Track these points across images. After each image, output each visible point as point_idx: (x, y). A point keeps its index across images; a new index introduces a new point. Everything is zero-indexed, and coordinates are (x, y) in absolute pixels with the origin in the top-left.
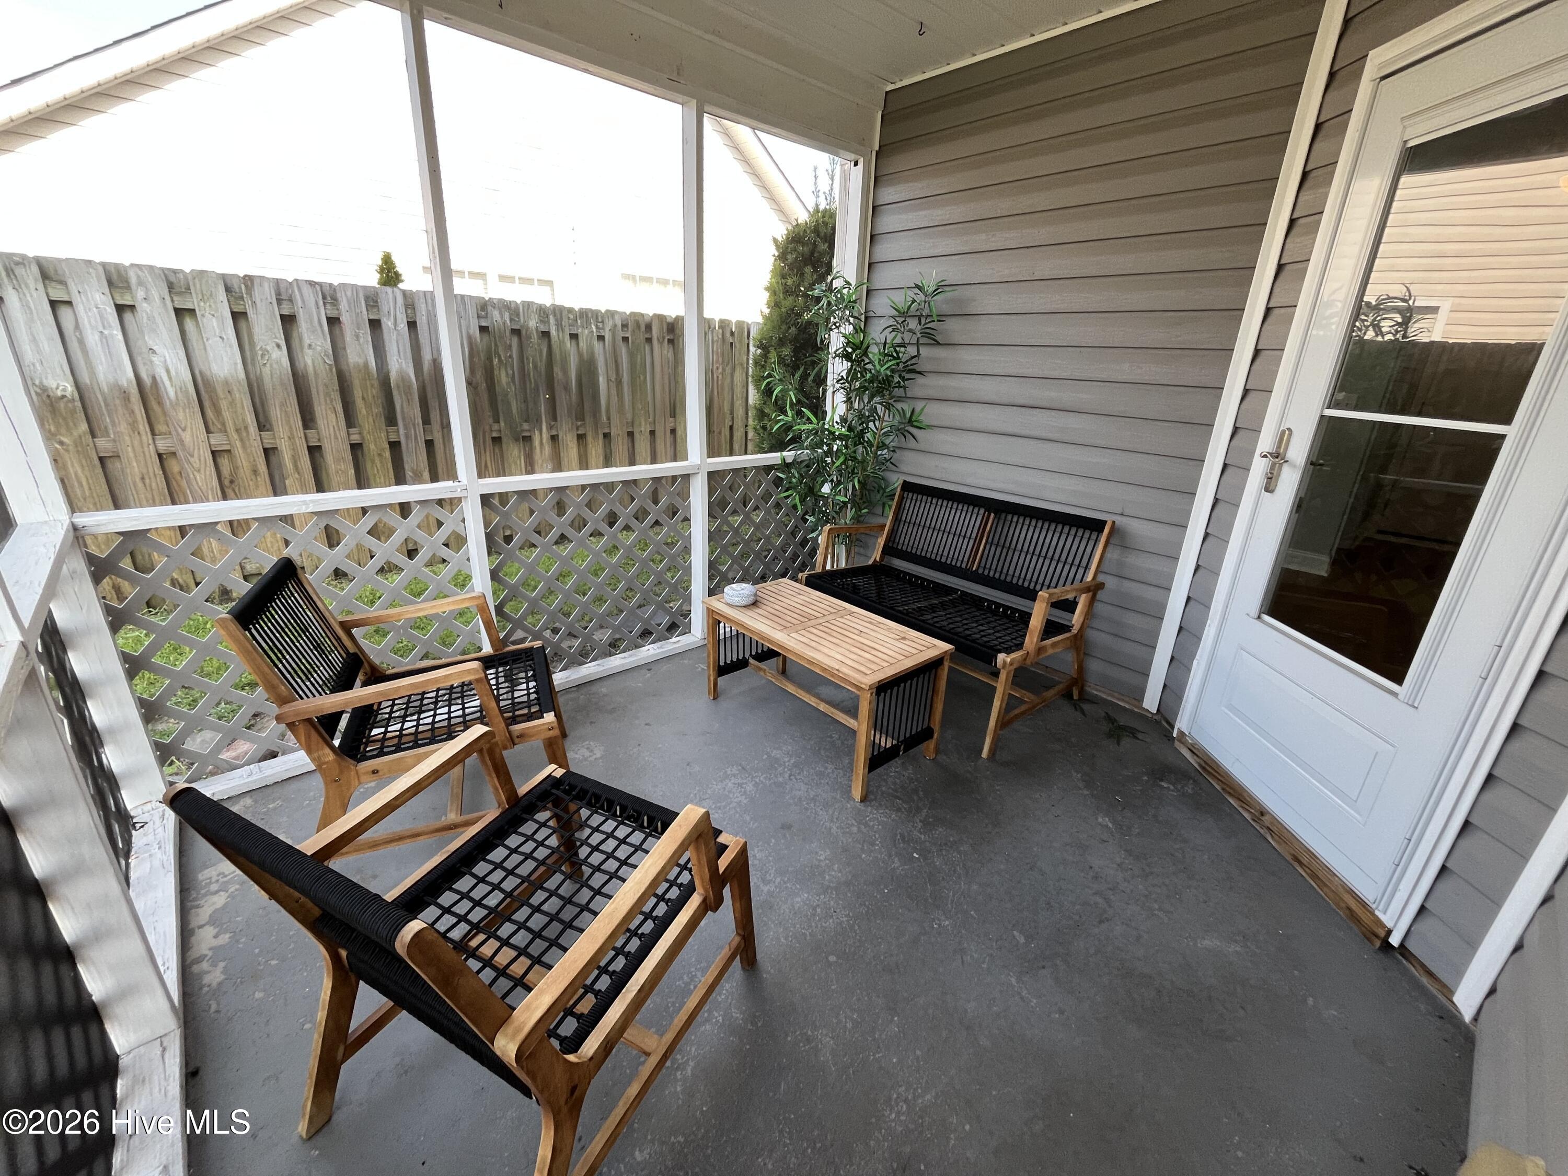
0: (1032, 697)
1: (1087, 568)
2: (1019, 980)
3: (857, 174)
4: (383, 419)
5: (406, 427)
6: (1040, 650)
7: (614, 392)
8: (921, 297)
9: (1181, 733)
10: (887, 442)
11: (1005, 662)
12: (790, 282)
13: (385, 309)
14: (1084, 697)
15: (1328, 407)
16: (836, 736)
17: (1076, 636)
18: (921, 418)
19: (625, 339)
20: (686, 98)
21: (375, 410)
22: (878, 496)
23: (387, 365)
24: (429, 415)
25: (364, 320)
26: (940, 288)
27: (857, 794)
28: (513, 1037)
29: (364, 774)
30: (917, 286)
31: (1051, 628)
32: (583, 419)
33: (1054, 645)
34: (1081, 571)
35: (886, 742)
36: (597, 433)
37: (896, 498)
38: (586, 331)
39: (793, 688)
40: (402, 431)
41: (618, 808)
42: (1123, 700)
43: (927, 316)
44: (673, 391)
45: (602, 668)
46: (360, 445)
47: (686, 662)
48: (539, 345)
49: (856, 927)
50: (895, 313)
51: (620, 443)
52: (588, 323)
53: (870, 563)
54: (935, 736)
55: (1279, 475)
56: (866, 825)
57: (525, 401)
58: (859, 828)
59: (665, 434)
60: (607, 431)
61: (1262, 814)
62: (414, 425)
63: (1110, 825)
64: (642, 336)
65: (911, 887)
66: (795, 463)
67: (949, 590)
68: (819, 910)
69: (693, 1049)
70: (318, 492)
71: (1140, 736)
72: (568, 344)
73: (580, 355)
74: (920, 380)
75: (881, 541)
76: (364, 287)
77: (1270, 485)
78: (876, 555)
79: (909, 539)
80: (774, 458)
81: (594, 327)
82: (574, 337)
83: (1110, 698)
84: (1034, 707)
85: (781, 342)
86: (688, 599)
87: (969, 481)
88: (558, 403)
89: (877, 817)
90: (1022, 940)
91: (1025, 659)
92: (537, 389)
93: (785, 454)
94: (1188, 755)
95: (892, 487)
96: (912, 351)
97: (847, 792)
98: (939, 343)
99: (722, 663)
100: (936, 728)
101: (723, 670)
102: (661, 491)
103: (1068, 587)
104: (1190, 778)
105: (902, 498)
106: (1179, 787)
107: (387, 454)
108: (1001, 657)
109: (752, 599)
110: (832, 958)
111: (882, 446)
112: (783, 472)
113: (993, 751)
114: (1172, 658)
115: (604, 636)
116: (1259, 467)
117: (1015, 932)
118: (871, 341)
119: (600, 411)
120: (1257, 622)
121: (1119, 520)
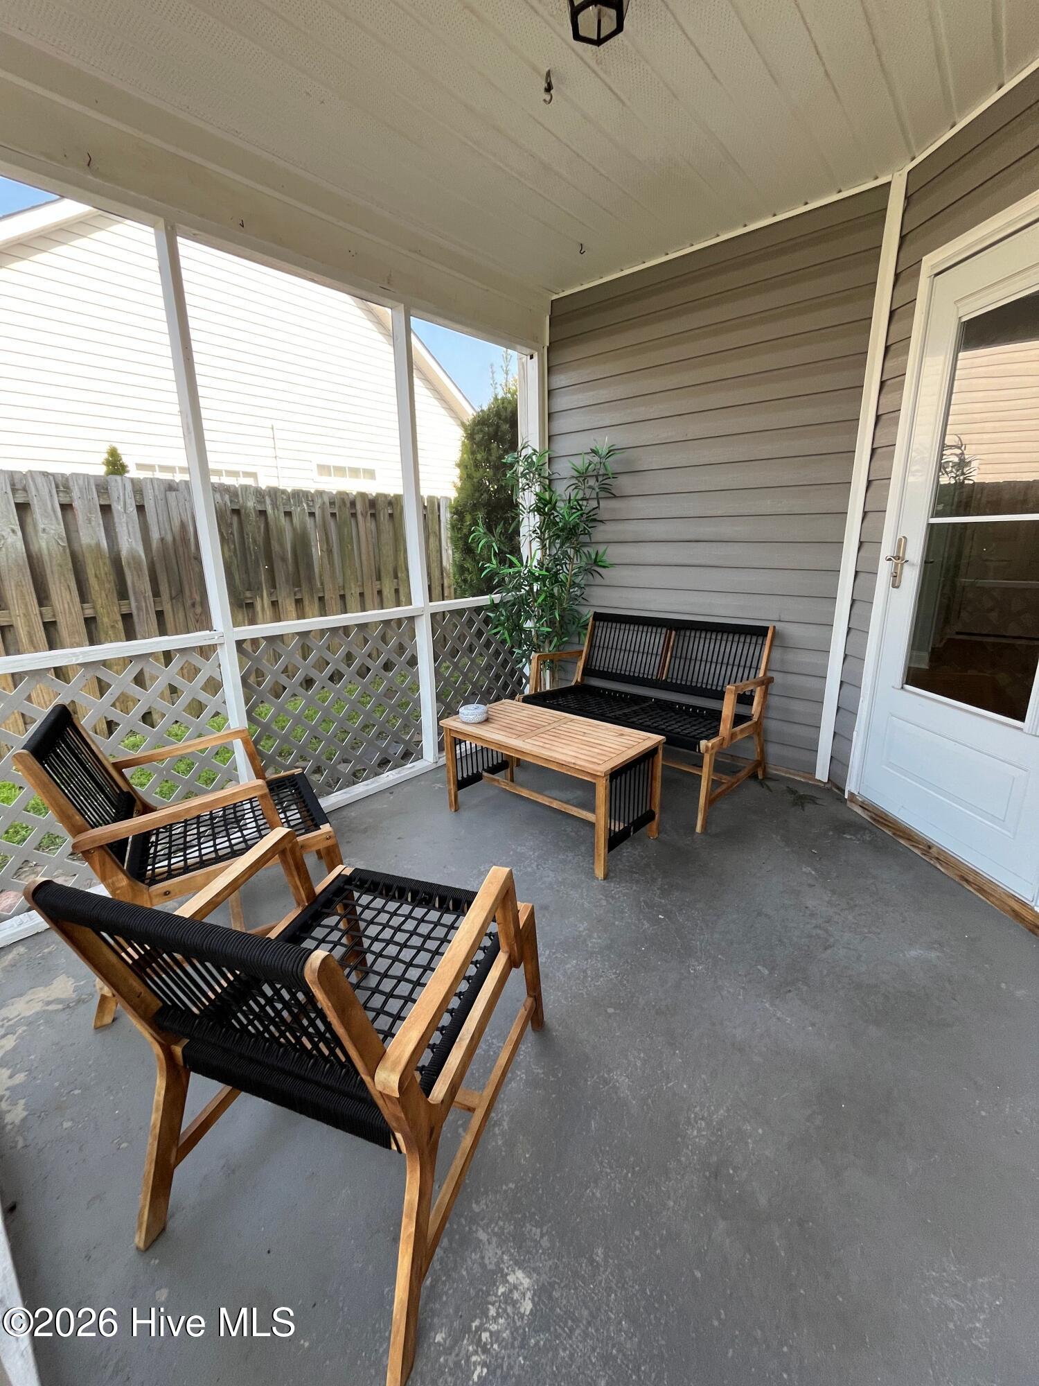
0: (729, 778)
1: (757, 668)
2: (772, 1005)
3: (533, 367)
4: (115, 595)
5: (137, 600)
6: (733, 736)
7: (326, 561)
8: (596, 459)
9: (851, 794)
10: (577, 581)
11: (707, 747)
12: (479, 457)
13: (114, 495)
14: (767, 777)
15: (932, 517)
16: (569, 829)
17: (756, 723)
18: (604, 558)
19: (333, 515)
20: (397, 303)
21: (107, 585)
22: (574, 627)
23: (118, 545)
24: (158, 587)
25: (96, 505)
26: (611, 452)
27: (600, 873)
28: (393, 1070)
29: (157, 896)
30: (593, 451)
31: (739, 719)
32: (299, 586)
33: (742, 731)
34: (753, 671)
35: (618, 827)
36: (313, 597)
37: (589, 627)
38: (299, 509)
39: (528, 792)
40: (133, 604)
41: (410, 894)
42: (798, 775)
43: (604, 475)
44: (377, 558)
45: (349, 796)
46: (94, 619)
47: (422, 783)
48: (257, 522)
49: (625, 982)
50: (576, 474)
51: (334, 605)
52: (300, 503)
53: (573, 684)
54: (657, 816)
55: (901, 573)
56: (613, 897)
57: (247, 572)
58: (607, 901)
59: (373, 594)
60: (321, 595)
61: (930, 847)
62: (145, 597)
63: (813, 873)
64: (347, 512)
65: (664, 943)
66: (503, 603)
67: (646, 699)
68: (589, 972)
69: (505, 1107)
70: (90, 645)
71: (818, 801)
72: (283, 520)
73: (294, 529)
74: (601, 527)
75: (581, 664)
76: (95, 476)
77: (896, 581)
78: (578, 677)
79: (604, 661)
80: (484, 600)
81: (305, 505)
82: (288, 514)
83: (787, 775)
84: (731, 786)
85: (475, 507)
86: (419, 730)
87: (652, 607)
88: (277, 574)
89: (620, 889)
90: (766, 972)
91: (722, 744)
92: (257, 561)
93: (493, 596)
94: (859, 811)
95: (585, 619)
96: (594, 504)
97: (591, 874)
98: (615, 496)
99: (460, 778)
100: (657, 810)
101: (462, 784)
102: (390, 633)
103: (745, 681)
104: (866, 829)
105: (594, 627)
106: (859, 836)
107: (120, 625)
108: (703, 743)
109: (484, 717)
110: (610, 1010)
111: (574, 584)
112: (492, 612)
113: (704, 827)
114: (835, 733)
115: (346, 769)
116: (884, 569)
117: (759, 967)
118: (559, 498)
119: (314, 578)
120: (902, 692)
121: (779, 626)
